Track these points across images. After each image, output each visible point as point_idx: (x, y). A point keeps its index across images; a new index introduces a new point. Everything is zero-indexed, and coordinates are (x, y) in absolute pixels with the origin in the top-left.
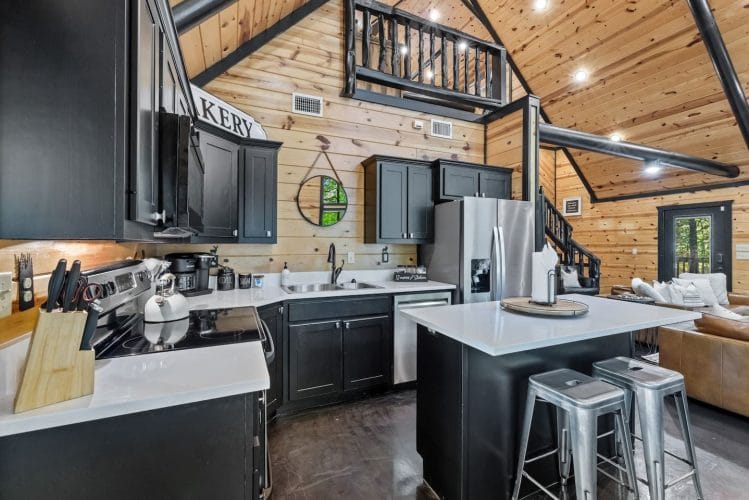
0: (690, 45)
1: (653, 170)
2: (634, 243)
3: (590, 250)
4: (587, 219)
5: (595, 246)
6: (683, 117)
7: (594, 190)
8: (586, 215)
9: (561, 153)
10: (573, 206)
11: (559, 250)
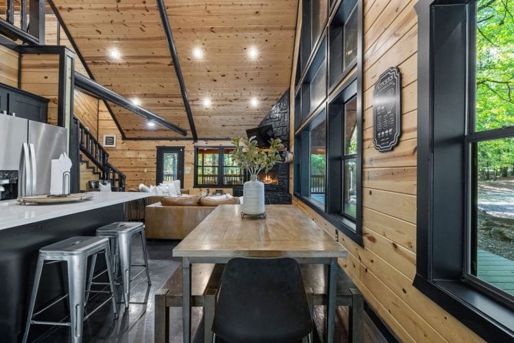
0: (169, 65)
1: (151, 125)
2: (145, 166)
3: (121, 170)
4: (119, 150)
5: (124, 167)
6: (166, 101)
7: (124, 131)
8: (119, 147)
9: (102, 102)
10: (110, 140)
11: (99, 170)
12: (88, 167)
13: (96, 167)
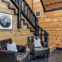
4: (42, 18)
7: (45, 7)
8: (42, 17)
10: (38, 14)
11: (33, 29)
12: (28, 28)
13: (32, 27)
